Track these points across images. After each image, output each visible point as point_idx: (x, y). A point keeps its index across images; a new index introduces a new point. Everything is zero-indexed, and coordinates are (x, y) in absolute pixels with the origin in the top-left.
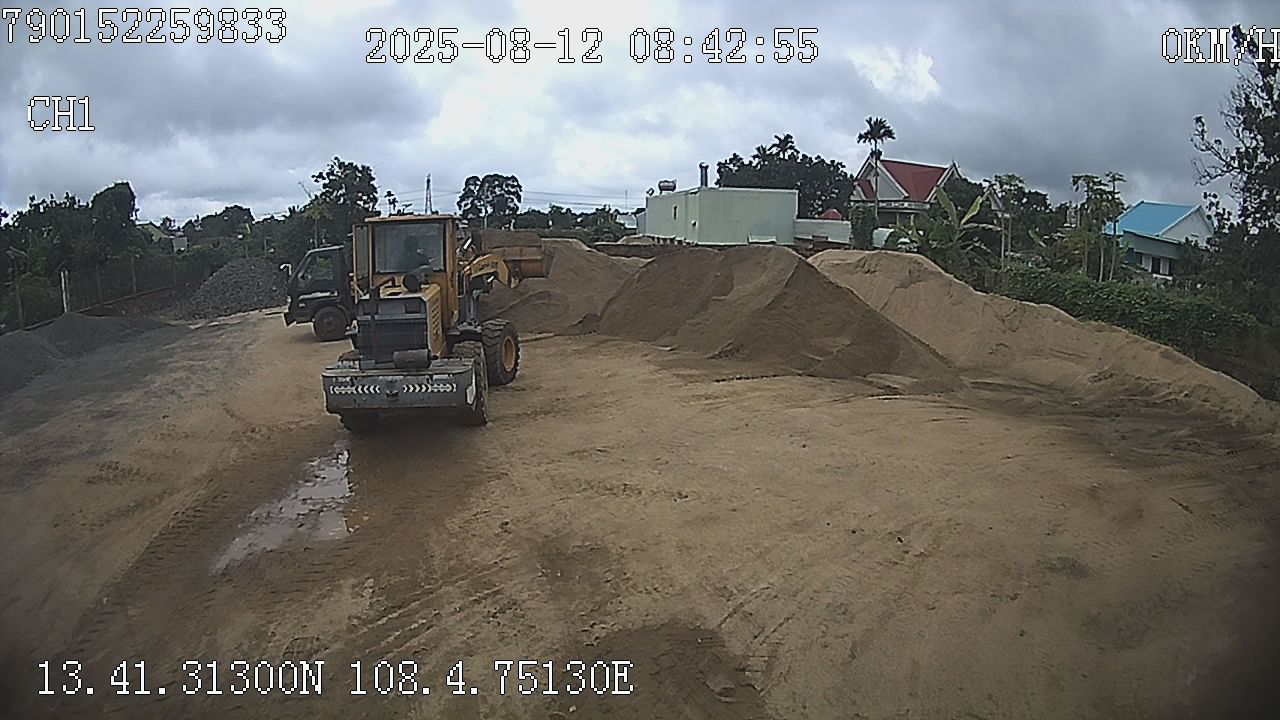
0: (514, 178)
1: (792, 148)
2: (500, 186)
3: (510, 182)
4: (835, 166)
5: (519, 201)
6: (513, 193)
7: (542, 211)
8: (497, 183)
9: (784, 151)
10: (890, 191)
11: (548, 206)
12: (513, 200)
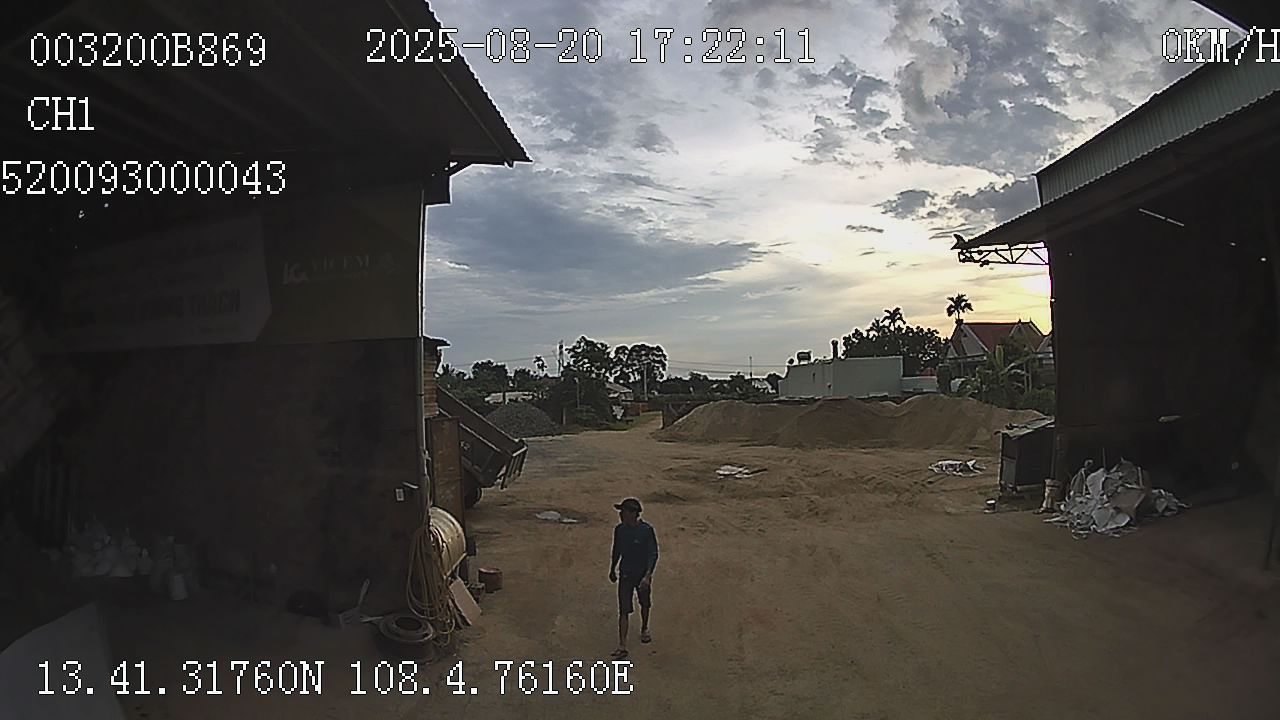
0: (658, 349)
1: (901, 319)
2: (646, 355)
3: (655, 352)
4: (931, 332)
5: (664, 369)
6: (658, 362)
7: (684, 378)
9: (894, 321)
10: (975, 349)
11: (687, 373)
12: (658, 367)
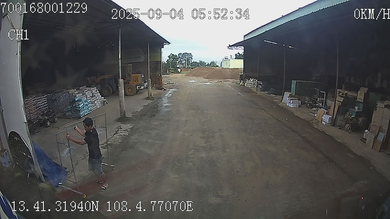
0: (191, 54)
3: (190, 55)
5: (192, 59)
6: (190, 57)
8: (186, 55)
11: (199, 61)
